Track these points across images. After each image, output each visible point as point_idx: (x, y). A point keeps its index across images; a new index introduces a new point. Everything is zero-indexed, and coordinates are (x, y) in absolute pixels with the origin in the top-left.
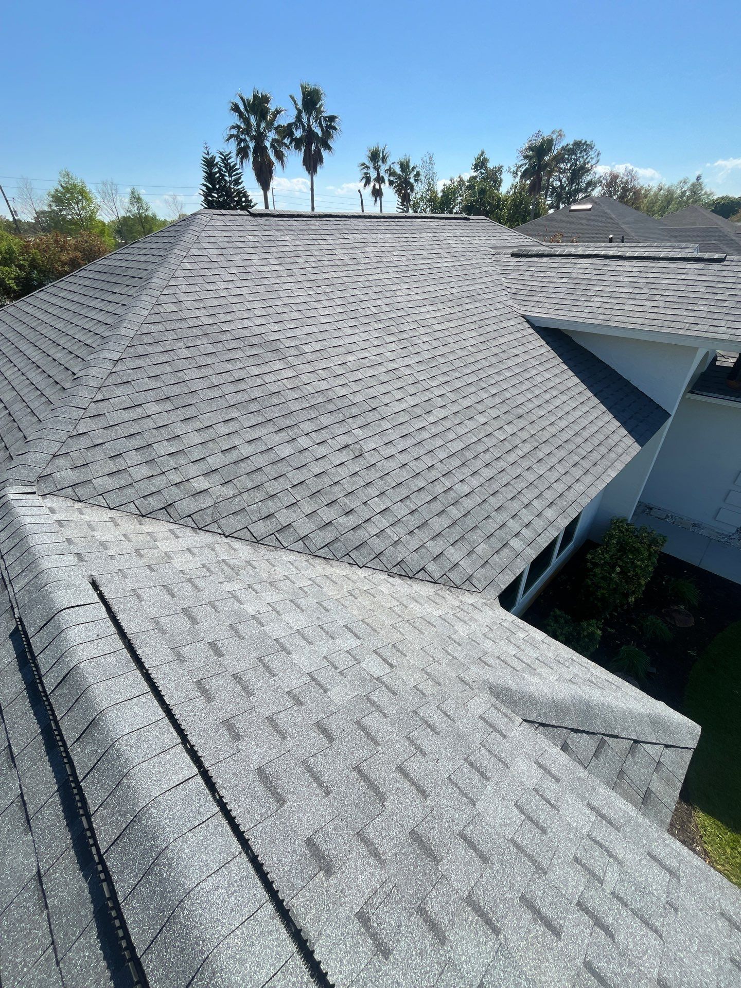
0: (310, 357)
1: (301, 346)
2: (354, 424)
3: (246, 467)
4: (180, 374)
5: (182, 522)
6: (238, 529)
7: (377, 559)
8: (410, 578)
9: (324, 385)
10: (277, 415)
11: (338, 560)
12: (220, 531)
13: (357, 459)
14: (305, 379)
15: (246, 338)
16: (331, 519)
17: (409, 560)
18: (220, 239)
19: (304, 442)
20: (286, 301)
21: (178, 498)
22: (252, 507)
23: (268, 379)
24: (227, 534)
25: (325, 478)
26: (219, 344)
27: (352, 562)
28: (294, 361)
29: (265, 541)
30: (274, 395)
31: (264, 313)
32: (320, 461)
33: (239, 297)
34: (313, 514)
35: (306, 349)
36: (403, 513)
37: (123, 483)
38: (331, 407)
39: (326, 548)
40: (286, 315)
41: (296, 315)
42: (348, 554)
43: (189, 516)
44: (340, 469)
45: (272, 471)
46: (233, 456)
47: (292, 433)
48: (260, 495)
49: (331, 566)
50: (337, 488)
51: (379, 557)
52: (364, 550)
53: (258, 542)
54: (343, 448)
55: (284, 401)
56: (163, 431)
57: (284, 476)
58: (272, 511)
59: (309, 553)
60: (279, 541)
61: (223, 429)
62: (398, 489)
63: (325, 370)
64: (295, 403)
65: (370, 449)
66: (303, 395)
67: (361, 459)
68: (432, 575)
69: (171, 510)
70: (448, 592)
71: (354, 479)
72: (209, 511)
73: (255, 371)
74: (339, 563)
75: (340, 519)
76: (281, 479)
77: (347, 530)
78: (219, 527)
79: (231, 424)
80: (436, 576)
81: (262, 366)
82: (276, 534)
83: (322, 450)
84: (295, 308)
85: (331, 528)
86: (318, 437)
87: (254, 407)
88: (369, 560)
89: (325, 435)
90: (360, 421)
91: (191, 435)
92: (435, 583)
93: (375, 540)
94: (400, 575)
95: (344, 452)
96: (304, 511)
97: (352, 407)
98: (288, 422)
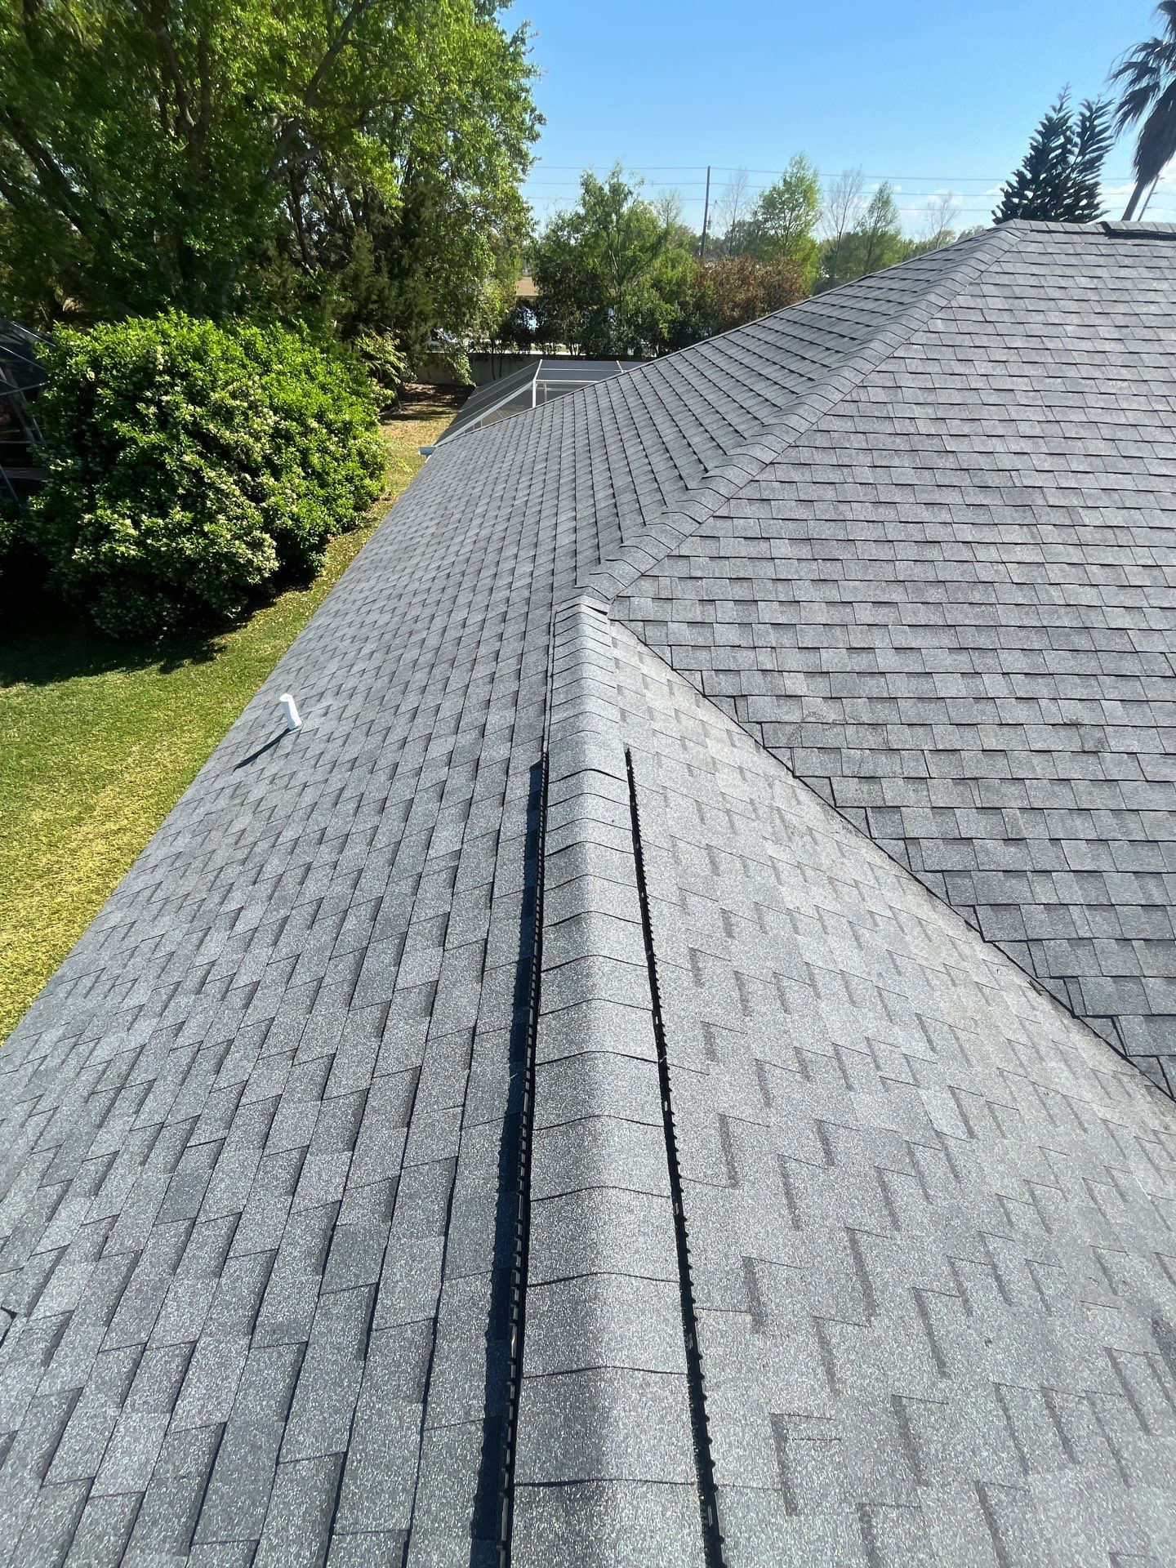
0: (1087, 535)
1: (1080, 510)
2: (1114, 689)
3: (873, 686)
4: (843, 507)
5: (747, 727)
6: (816, 774)
7: (1024, 945)
8: (1074, 1016)
9: (1088, 596)
10: (967, 622)
11: (949, 906)
12: (789, 765)
13: (1085, 757)
14: (1055, 573)
15: (981, 472)
16: (974, 835)
17: (1090, 984)
18: (1021, 280)
19: (993, 685)
20: (1094, 415)
21: (757, 692)
22: (853, 751)
23: (982, 554)
24: (798, 774)
25: (1001, 762)
26: (927, 472)
27: (973, 922)
28: (1049, 533)
29: (849, 814)
30: (980, 586)
31: (1037, 431)
32: (1006, 729)
33: (1003, 394)
34: (946, 811)
35: (1089, 517)
36: (1127, 897)
37: (701, 641)
38: (1082, 642)
39: (939, 875)
40: (1079, 443)
41: (1103, 448)
42: (973, 906)
43: (760, 723)
44: (1037, 759)
45: (910, 710)
46: (862, 662)
47: (979, 662)
48: (872, 739)
49: (934, 908)
50: (1012, 790)
51: (1030, 944)
52: (1008, 918)
53: (835, 808)
54: (1065, 724)
55: (993, 600)
56: (780, 586)
57: (928, 728)
58: (880, 773)
59: (907, 867)
60: (868, 823)
61: (866, 614)
62: (1144, 851)
63: (1107, 569)
64: (1012, 612)
65: (1122, 749)
66: (1036, 601)
67: (1092, 759)
68: (1127, 1041)
69: (741, 703)
70: (1144, 1091)
71: (1056, 788)
72: (789, 729)
73: (968, 533)
74: (948, 911)
75: (990, 844)
76: (920, 731)
77: (992, 867)
78: (792, 759)
79: (884, 610)
80: (1134, 1048)
81: (985, 528)
82: (869, 810)
83: (1021, 713)
84: (1106, 432)
85: (965, 849)
86: (1024, 687)
87: (934, 594)
88: (1006, 938)
89: (1041, 688)
90: (1129, 689)
91: (816, 606)
92: (1124, 1057)
93: (1040, 915)
94: (1055, 998)
95: (1063, 732)
96: (933, 798)
97: (1129, 656)
98: (983, 641)
